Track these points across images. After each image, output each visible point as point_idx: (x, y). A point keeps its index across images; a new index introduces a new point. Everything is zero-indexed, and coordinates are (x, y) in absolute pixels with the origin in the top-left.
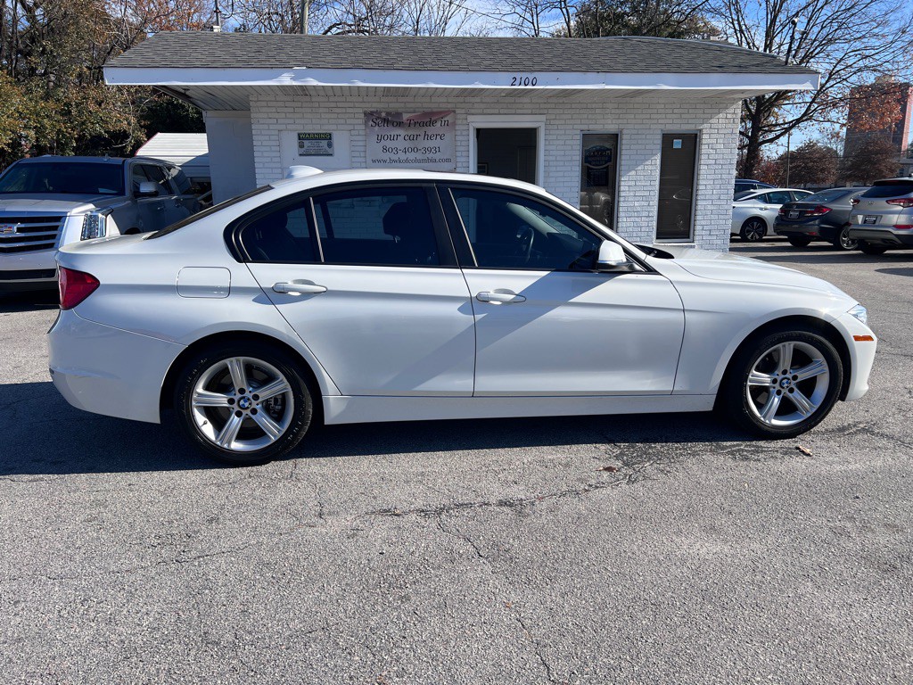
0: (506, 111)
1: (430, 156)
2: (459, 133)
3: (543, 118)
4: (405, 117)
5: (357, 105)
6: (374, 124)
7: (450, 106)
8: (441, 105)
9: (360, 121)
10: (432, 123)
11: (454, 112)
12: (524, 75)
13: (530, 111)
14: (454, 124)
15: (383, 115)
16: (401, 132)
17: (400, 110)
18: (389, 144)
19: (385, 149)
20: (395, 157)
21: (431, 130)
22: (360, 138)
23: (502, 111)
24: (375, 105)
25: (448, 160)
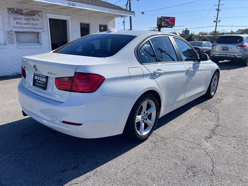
0: (58, 13)
1: (35, 26)
2: (44, 19)
3: (70, 17)
4: (24, 11)
5: (4, 5)
6: (12, 13)
7: (40, 9)
8: (37, 9)
9: (6, 11)
10: (34, 15)
11: (42, 12)
12: (72, 2)
13: (65, 14)
14: (42, 16)
15: (15, 10)
16: (23, 17)
17: (22, 9)
18: (19, 21)
19: (17, 23)
20: (22, 26)
21: (34, 17)
22: (7, 18)
23: (57, 13)
24: (11, 6)
25: (41, 28)
